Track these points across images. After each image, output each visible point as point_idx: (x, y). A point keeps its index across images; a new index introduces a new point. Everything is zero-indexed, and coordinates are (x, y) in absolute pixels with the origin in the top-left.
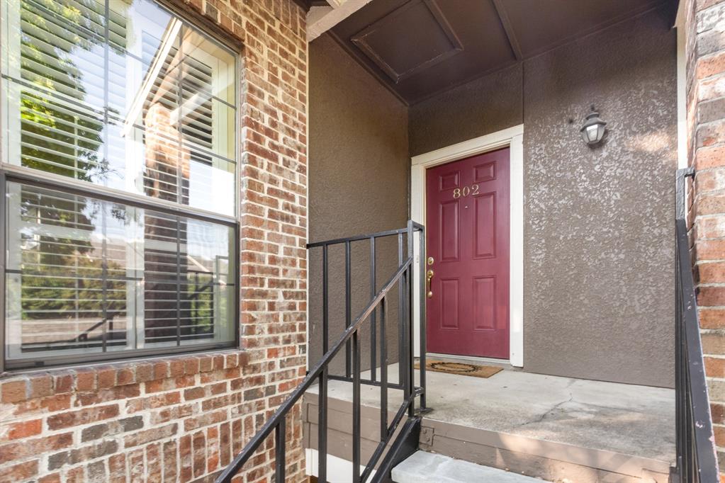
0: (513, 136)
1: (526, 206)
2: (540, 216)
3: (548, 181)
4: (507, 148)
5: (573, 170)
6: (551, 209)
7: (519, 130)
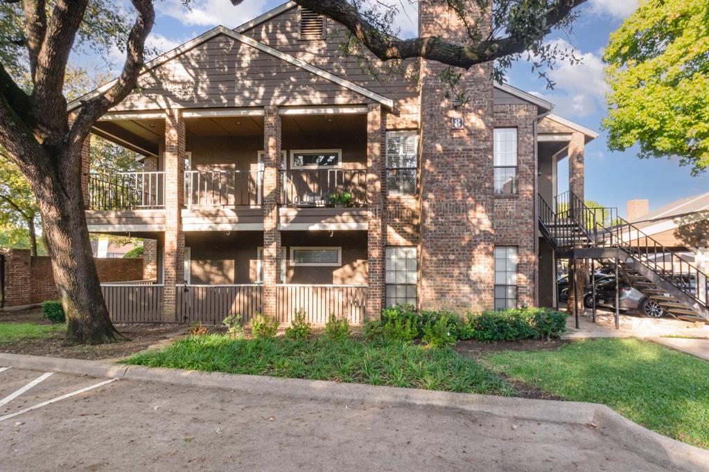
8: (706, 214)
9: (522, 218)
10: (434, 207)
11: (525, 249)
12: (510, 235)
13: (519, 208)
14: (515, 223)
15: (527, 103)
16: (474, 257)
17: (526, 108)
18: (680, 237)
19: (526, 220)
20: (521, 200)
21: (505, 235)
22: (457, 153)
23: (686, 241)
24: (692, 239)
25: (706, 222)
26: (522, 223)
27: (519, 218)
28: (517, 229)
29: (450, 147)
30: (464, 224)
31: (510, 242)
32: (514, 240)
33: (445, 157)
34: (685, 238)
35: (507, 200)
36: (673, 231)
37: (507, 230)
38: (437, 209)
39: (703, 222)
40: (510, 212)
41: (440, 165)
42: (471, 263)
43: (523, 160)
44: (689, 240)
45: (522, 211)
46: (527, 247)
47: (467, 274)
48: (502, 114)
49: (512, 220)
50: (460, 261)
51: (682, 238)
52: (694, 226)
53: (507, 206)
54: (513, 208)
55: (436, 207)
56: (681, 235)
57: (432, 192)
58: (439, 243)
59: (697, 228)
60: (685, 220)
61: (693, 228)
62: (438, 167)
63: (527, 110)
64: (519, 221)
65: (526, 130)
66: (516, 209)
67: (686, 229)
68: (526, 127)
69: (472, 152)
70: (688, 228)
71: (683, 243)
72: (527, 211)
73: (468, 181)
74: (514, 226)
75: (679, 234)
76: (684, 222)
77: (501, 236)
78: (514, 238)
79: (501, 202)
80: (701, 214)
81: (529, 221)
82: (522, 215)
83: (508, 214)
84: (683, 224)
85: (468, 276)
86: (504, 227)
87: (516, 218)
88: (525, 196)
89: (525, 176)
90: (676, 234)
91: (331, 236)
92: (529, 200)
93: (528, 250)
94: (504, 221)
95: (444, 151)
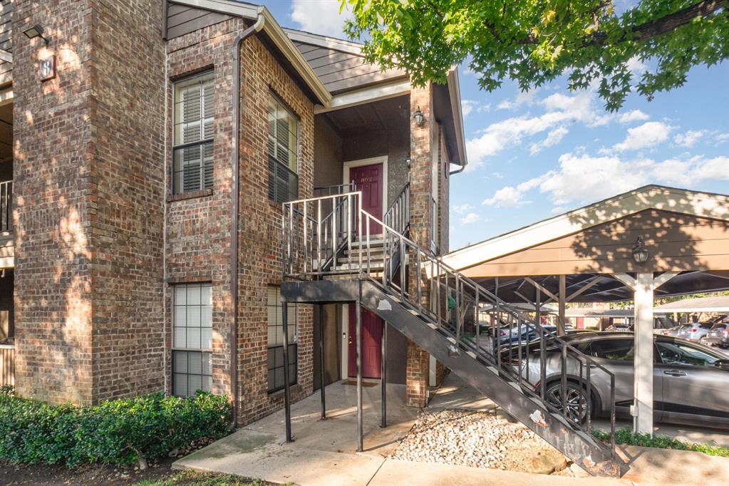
0: (384, 160)
1: (388, 187)
2: (393, 191)
3: (396, 178)
4: (382, 164)
5: (403, 175)
6: (396, 188)
7: (386, 157)
8: (652, 194)
9: (217, 230)
10: (25, 220)
11: (221, 286)
12: (201, 262)
13: (214, 213)
14: (207, 241)
15: (226, 17)
16: (67, 302)
17: (225, 28)
18: (587, 252)
19: (224, 234)
20: (216, 199)
21: (194, 264)
22: (49, 122)
23: (602, 260)
24: (618, 256)
25: (654, 214)
26: (217, 241)
27: (213, 232)
28: (210, 252)
29: (41, 114)
30: (56, 246)
31: (200, 276)
32: (206, 271)
33: (36, 131)
34: (599, 253)
35: (198, 200)
36: (572, 239)
37: (196, 254)
38: (28, 222)
39: (646, 213)
40: (202, 222)
41: (30, 147)
42: (64, 312)
43: (221, 125)
44: (610, 257)
45: (218, 219)
46: (223, 282)
47: (61, 332)
48: (192, 49)
49: (203, 236)
50: (53, 309)
51: (592, 254)
52: (623, 225)
53: (197, 211)
54: (205, 214)
55: (27, 219)
56: (590, 247)
57: (22, 194)
58: (31, 280)
59: (631, 229)
60: (598, 213)
61: (620, 229)
62: (28, 150)
63: (227, 32)
64: (214, 236)
65: (225, 68)
66: (210, 215)
67: (604, 232)
68: (225, 64)
69: (66, 116)
70: (609, 231)
71: (596, 266)
72: (226, 217)
73: (60, 169)
74: (204, 247)
75: (584, 245)
76: (596, 218)
77: (188, 265)
78: (205, 268)
79: (190, 205)
80: (640, 195)
81: (228, 234)
82: (218, 225)
83: (198, 225)
84: (592, 222)
85: (61, 336)
86: (192, 249)
87: (210, 231)
88: (222, 189)
89: (223, 153)
90: (577, 248)
91: (3, 276)
92: (229, 197)
93: (225, 288)
94: (191, 238)
95: (35, 121)
